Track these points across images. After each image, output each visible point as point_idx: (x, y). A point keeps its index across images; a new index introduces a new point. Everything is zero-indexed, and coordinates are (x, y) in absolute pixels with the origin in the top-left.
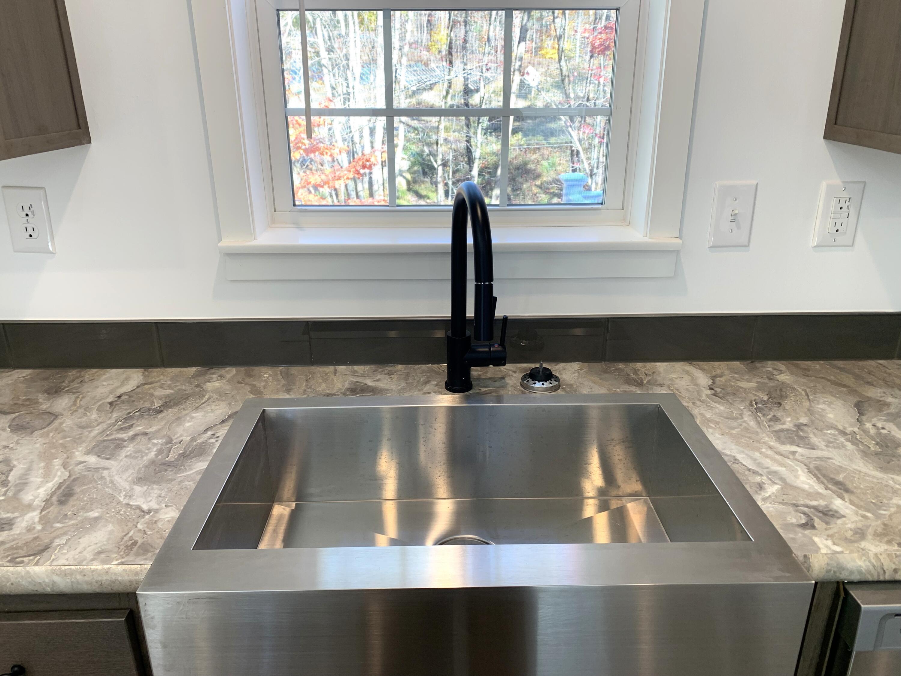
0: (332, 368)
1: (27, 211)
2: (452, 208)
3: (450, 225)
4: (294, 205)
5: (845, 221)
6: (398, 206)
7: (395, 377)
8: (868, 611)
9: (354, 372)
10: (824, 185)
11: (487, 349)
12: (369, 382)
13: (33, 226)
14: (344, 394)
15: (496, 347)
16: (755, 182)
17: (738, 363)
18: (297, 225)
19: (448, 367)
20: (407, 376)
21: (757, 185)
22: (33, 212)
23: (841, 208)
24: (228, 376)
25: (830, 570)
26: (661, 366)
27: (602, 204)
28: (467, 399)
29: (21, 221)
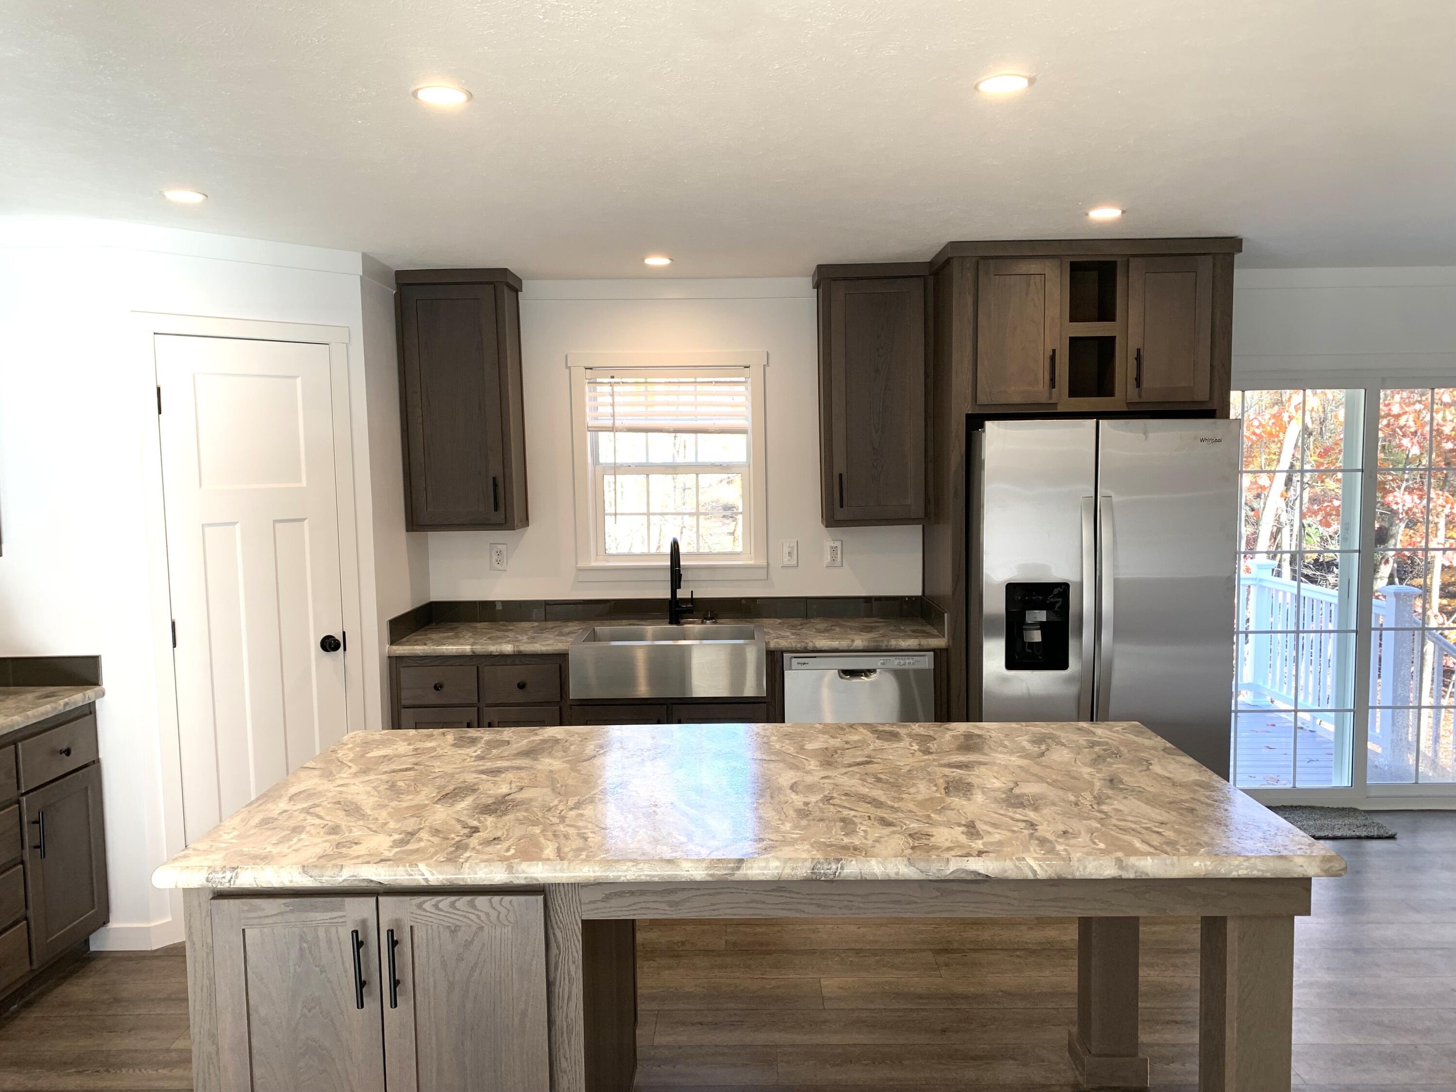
1: (499, 553)
2: (669, 552)
4: (605, 552)
11: (686, 608)
13: (500, 559)
15: (690, 607)
18: (606, 560)
19: (669, 619)
22: (501, 553)
27: (742, 552)
28: (677, 626)
29: (495, 557)
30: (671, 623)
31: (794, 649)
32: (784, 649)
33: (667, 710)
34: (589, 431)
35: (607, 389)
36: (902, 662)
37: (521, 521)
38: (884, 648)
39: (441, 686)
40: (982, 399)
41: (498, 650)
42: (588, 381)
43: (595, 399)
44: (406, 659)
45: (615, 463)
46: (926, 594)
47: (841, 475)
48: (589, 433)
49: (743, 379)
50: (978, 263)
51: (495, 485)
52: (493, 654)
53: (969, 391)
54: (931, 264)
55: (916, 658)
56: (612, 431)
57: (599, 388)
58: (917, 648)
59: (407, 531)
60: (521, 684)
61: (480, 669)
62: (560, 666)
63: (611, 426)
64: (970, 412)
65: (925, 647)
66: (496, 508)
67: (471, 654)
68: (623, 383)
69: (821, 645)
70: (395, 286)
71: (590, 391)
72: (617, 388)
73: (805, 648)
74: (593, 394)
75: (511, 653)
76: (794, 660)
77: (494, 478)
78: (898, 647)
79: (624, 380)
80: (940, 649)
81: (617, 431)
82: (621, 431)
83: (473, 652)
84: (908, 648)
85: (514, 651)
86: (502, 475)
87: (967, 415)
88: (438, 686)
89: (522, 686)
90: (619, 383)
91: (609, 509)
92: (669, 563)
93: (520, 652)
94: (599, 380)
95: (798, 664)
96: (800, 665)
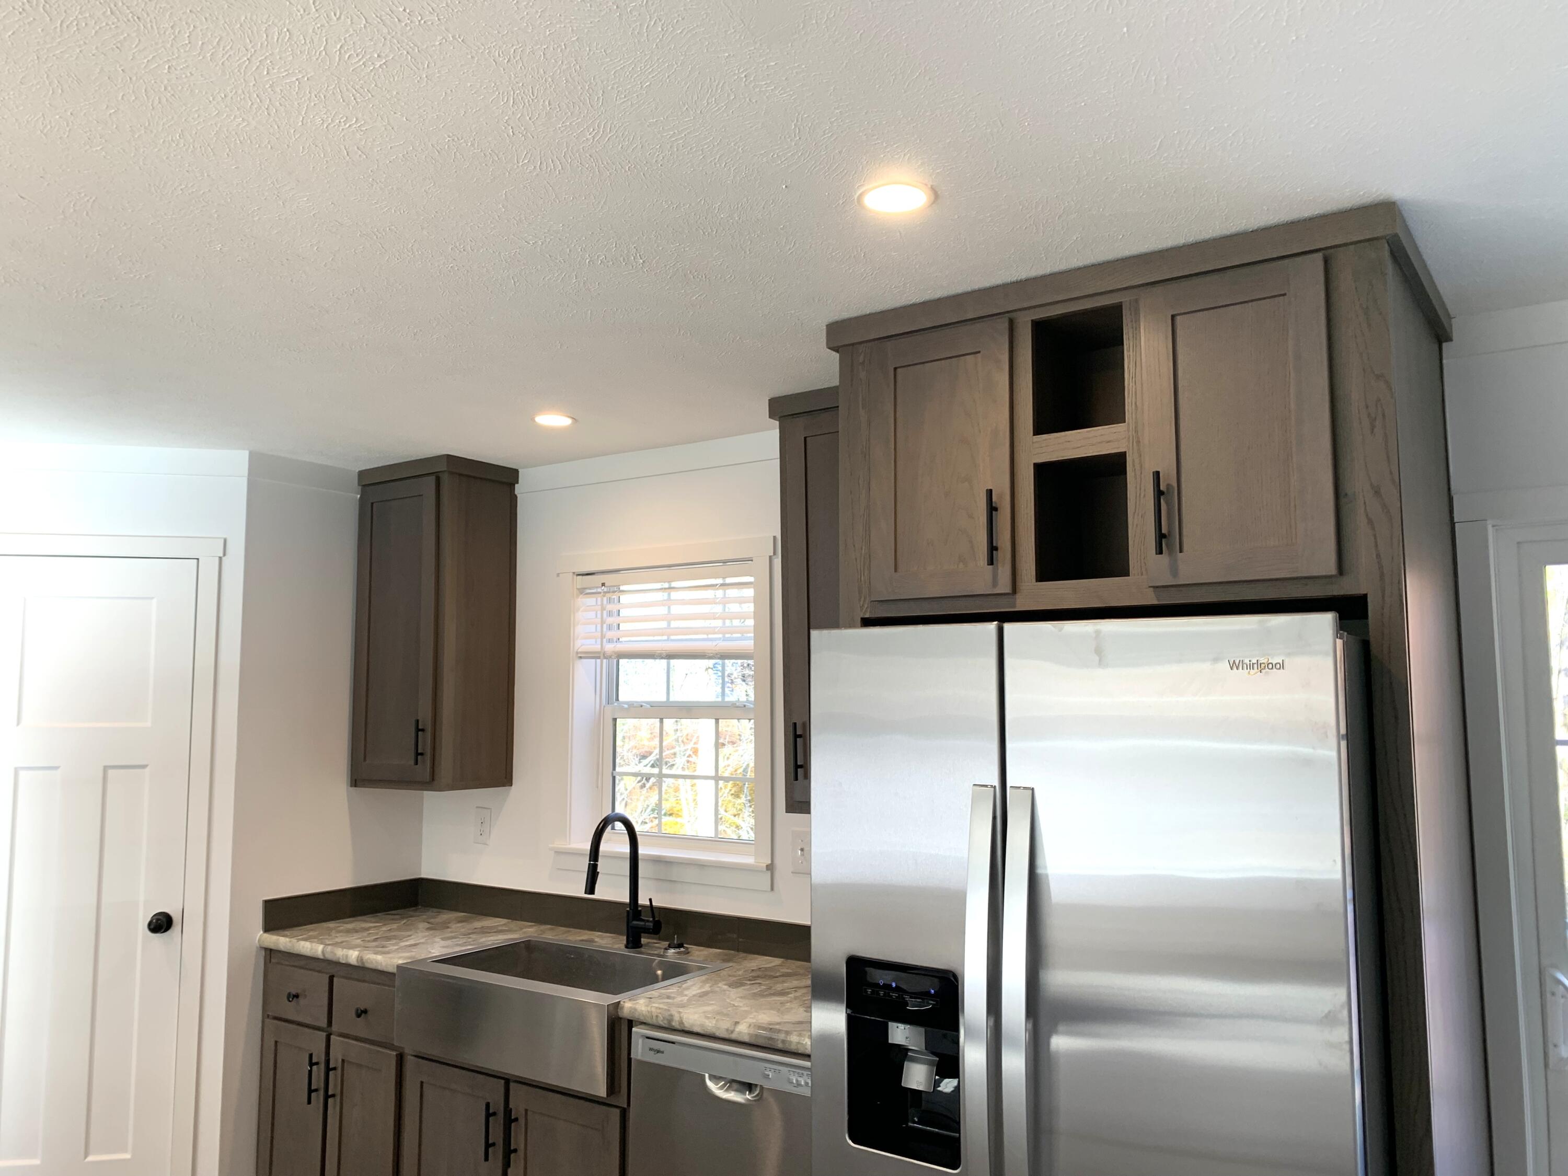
8: (637, 1032)
25: (625, 1011)
31: (650, 1020)
32: (636, 1016)
45: (628, 702)
70: (359, 489)
76: (646, 1041)
85: (355, 962)
93: (361, 963)
95: (651, 1049)
96: (652, 1052)
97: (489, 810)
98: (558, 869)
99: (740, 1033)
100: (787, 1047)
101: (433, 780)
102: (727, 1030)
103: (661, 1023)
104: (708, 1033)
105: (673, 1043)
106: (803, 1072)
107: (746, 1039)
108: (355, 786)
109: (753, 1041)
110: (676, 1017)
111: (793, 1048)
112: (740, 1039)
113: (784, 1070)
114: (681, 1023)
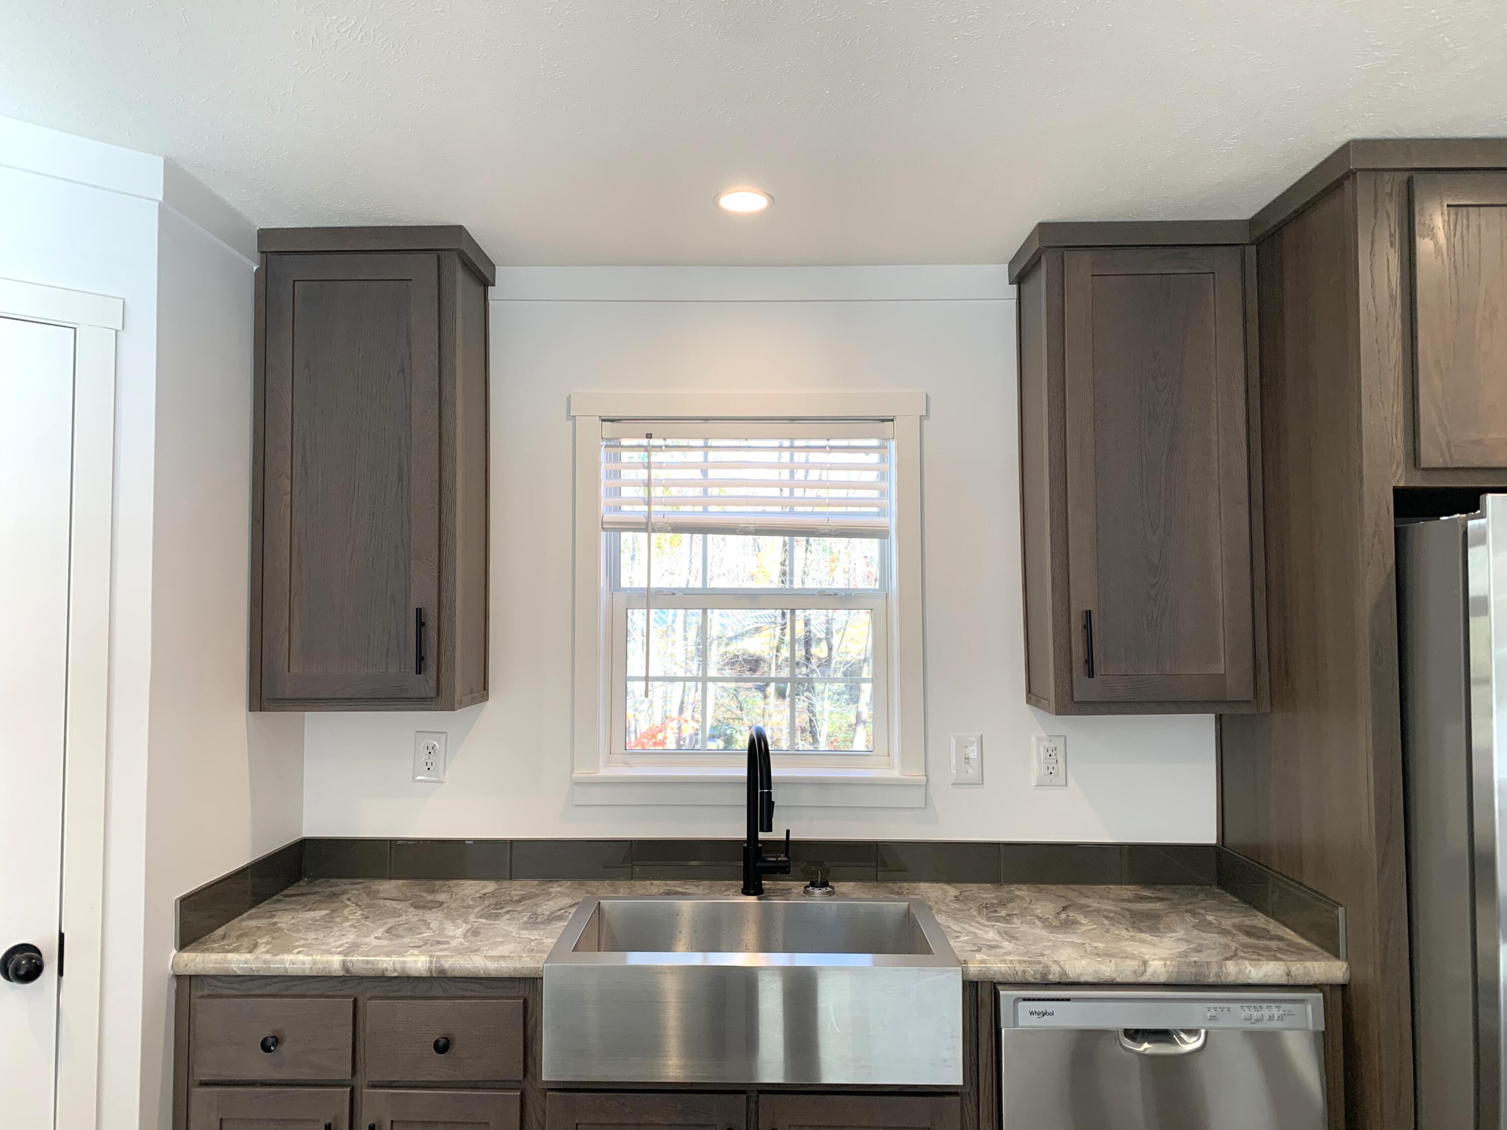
0: (649, 882)
1: (430, 750)
2: (747, 752)
3: (746, 765)
4: (626, 749)
5: (1055, 765)
6: (708, 750)
7: (701, 887)
8: (1004, 995)
9: (667, 885)
10: (1033, 739)
11: (775, 859)
12: (680, 890)
13: (432, 761)
14: (660, 895)
15: (782, 858)
16: (980, 734)
17: (989, 885)
18: (626, 764)
19: (744, 883)
20: (711, 887)
21: (982, 735)
22: (435, 751)
23: (1050, 755)
24: (566, 885)
25: (981, 970)
26: (923, 885)
27: (872, 751)
28: (760, 899)
29: (424, 757)
30: (746, 892)
31: (1019, 978)
32: (999, 978)
33: (748, 1102)
34: (604, 529)
35: (638, 457)
36: (1255, 1014)
37: (472, 692)
38: (1212, 980)
39: (277, 1041)
40: (1430, 456)
41: (398, 967)
42: (604, 443)
43: (617, 474)
44: (210, 980)
45: (648, 589)
46: (1228, 840)
47: (1088, 614)
48: (603, 534)
49: (874, 442)
50: (1410, 182)
51: (421, 624)
52: (388, 974)
53: (1398, 441)
54: (1253, 222)
55: (1286, 1006)
56: (645, 530)
57: (625, 456)
58: (1284, 981)
59: (251, 708)
60: (442, 1041)
61: (360, 1002)
62: (525, 1002)
63: (644, 521)
64: (1402, 484)
65: (1300, 981)
66: (419, 669)
67: (341, 973)
68: (667, 446)
69: (1079, 970)
70: (257, 255)
71: (608, 460)
72: (656, 457)
73: (1044, 975)
74: (614, 466)
75: (425, 974)
76: (1022, 1005)
77: (419, 611)
78: (1242, 980)
79: (669, 442)
80: (1331, 985)
81: (654, 531)
82: (662, 530)
83: (347, 970)
84: (1263, 981)
85: (430, 970)
86: (435, 604)
87: (1397, 491)
88: (270, 1041)
89: (442, 1047)
90: (661, 447)
91: (635, 667)
92: (746, 774)
93: (442, 971)
94: (625, 442)
95: (1032, 1013)
96: (1036, 1016)
97: (444, 736)
98: (575, 805)
99: (1155, 972)
100: (1224, 980)
101: (438, 695)
102: (1135, 972)
103: (1031, 980)
104: (1102, 981)
105: (1068, 1000)
106: (1255, 1005)
107: (1162, 979)
108: (261, 710)
109: (1172, 980)
110: (1055, 969)
111: (1231, 979)
112: (1154, 980)
113: (1236, 1006)
114: (1064, 973)
